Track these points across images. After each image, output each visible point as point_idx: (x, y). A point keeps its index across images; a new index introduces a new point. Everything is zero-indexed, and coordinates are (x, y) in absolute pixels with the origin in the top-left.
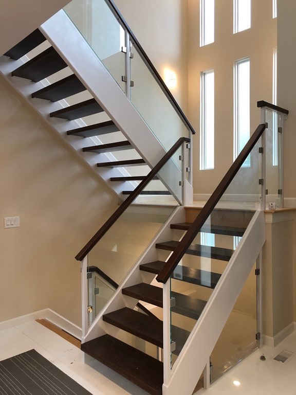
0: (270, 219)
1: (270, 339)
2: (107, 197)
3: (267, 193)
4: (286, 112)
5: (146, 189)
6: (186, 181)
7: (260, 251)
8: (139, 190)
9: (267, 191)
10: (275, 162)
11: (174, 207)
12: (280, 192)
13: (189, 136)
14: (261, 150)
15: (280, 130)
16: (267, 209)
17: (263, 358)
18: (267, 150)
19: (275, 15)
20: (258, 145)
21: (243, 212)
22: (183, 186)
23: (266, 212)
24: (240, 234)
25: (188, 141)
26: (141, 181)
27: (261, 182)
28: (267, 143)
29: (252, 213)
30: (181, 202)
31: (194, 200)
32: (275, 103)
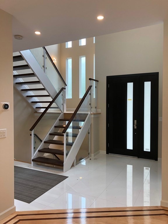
0: (93, 116)
1: (93, 155)
2: (30, 110)
3: (92, 108)
4: (98, 81)
5: (52, 106)
6: (64, 104)
7: (90, 126)
8: (49, 107)
9: (92, 107)
10: (94, 97)
11: (60, 113)
12: (96, 108)
13: (65, 87)
14: (90, 94)
15: (96, 87)
16: (92, 113)
17: (90, 159)
18: (92, 94)
19: (94, 42)
20: (89, 92)
21: (85, 114)
22: (63, 106)
23: (91, 114)
24: (84, 121)
25: (65, 89)
26: (50, 103)
27: (90, 104)
28: (92, 92)
29: (87, 114)
30: (62, 111)
31: (66, 111)
32: (94, 79)
